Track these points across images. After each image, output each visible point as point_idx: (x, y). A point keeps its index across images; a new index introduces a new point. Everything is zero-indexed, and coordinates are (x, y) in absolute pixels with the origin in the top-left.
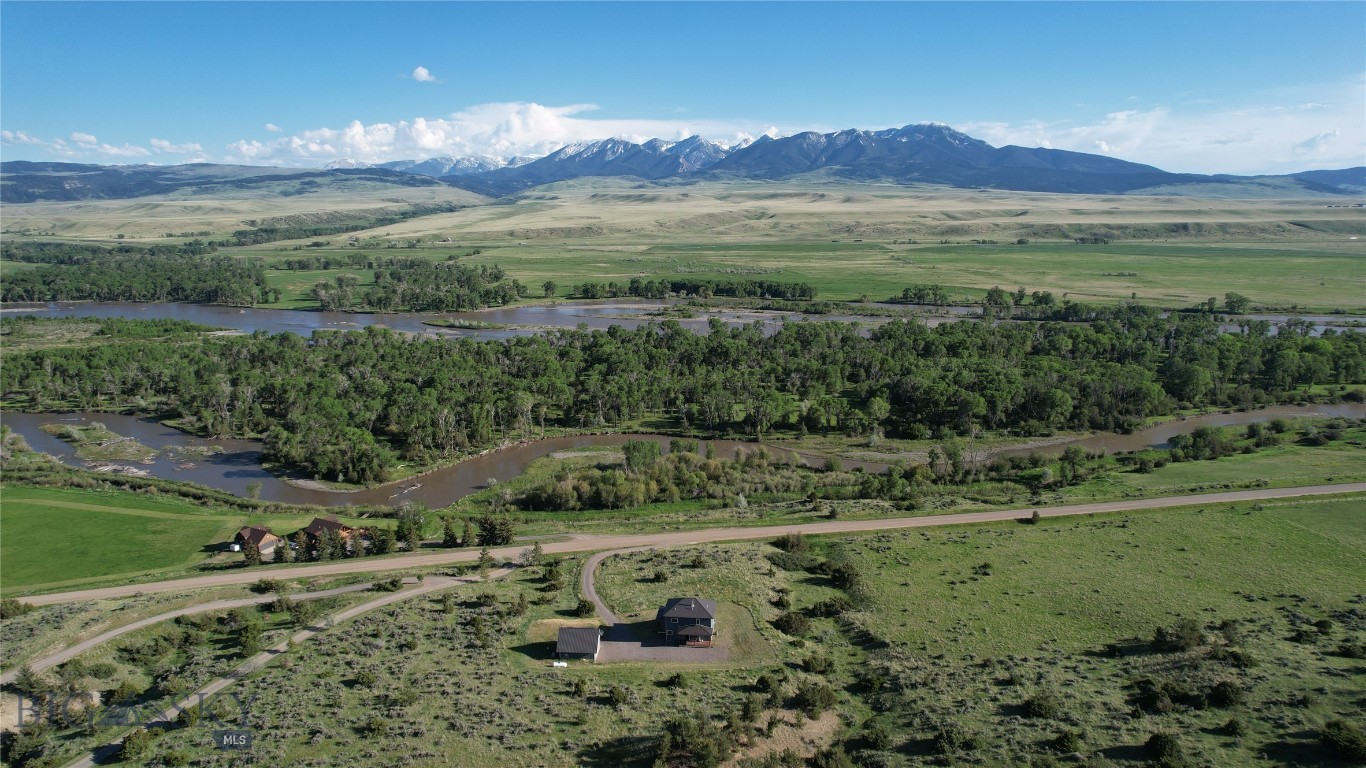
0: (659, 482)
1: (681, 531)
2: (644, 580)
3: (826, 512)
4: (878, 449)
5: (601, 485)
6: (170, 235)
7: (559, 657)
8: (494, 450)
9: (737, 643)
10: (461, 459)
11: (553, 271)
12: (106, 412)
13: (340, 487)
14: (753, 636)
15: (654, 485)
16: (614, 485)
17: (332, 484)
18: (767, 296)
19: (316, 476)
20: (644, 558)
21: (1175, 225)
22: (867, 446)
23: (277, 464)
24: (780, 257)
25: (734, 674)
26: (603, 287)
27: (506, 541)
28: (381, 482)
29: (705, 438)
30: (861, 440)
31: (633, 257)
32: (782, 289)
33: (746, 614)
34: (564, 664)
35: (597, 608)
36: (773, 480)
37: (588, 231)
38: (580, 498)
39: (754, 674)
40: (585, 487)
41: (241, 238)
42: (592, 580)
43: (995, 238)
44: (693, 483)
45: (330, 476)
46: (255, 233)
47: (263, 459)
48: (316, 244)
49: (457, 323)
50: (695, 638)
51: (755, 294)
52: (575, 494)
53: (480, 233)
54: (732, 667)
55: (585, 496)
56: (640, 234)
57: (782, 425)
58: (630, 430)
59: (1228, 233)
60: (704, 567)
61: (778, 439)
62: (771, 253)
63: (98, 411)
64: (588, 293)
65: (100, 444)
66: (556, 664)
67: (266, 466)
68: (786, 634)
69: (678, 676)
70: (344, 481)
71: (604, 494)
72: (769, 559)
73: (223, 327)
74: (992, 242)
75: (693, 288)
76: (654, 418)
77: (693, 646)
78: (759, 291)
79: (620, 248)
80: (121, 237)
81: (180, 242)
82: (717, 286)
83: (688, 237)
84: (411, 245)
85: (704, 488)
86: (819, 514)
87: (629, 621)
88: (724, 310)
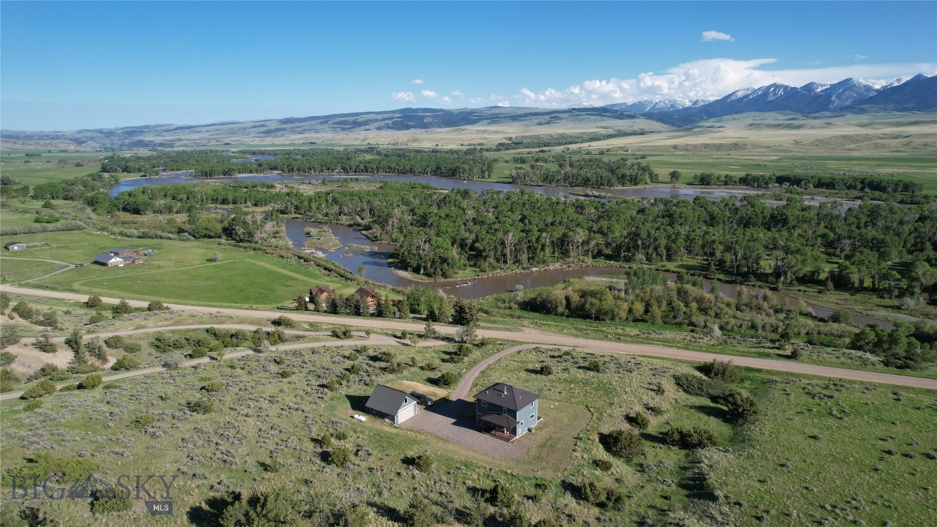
1: (619, 342)
2: (533, 371)
3: (788, 353)
4: (912, 312)
5: (589, 299)
6: (462, 145)
7: (364, 411)
9: (543, 445)
10: (514, 271)
11: (691, 169)
13: (420, 278)
14: (566, 443)
16: (600, 299)
17: (416, 275)
18: (867, 190)
19: (409, 268)
20: (557, 354)
23: (396, 260)
24: (901, 166)
26: (720, 179)
28: (446, 278)
29: (727, 282)
30: (895, 302)
31: (762, 163)
32: (883, 184)
33: (584, 420)
34: (363, 418)
35: (462, 382)
36: (765, 320)
37: (735, 146)
38: (568, 306)
40: (576, 298)
41: (501, 147)
42: (492, 362)
45: (416, 270)
46: (509, 145)
47: (391, 256)
48: (542, 151)
49: (590, 193)
50: (500, 428)
51: (854, 188)
52: (565, 301)
53: (652, 146)
55: (574, 305)
56: (776, 149)
58: (663, 268)
61: (800, 291)
62: (893, 163)
64: (704, 181)
65: (319, 239)
66: (357, 416)
67: (390, 260)
70: (424, 274)
73: (445, 188)
75: (796, 181)
76: (691, 262)
77: (494, 436)
78: (859, 185)
79: (755, 158)
80: (437, 145)
81: (464, 148)
82: (819, 180)
83: (819, 152)
84: (602, 153)
85: (689, 316)
88: (816, 198)
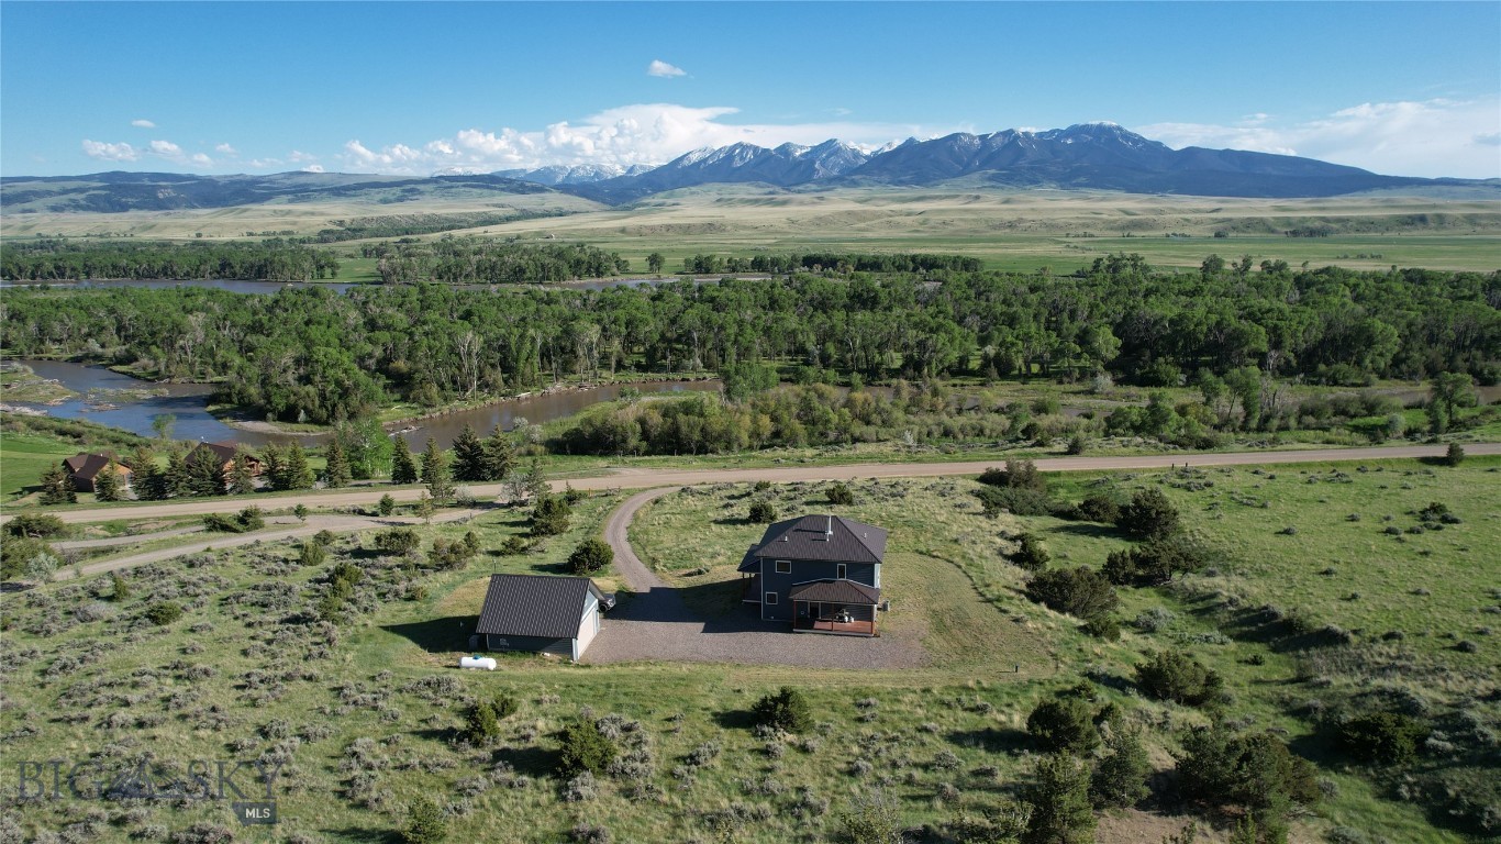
0: (774, 419)
1: (807, 467)
2: (732, 521)
3: (1060, 447)
4: (1109, 397)
5: (681, 418)
6: (250, 234)
7: (482, 646)
8: (538, 394)
9: (940, 628)
10: (488, 402)
12: (50, 359)
13: (296, 428)
14: (980, 614)
15: (765, 421)
16: (701, 415)
17: (291, 426)
18: (920, 269)
19: (269, 415)
20: (736, 493)
21: (1409, 217)
22: (1091, 392)
23: (228, 406)
25: (947, 698)
26: (720, 263)
27: (497, 474)
28: (356, 420)
30: (1080, 386)
31: (759, 247)
32: (940, 262)
33: (952, 572)
34: (490, 662)
35: (617, 560)
36: (957, 422)
37: (710, 227)
38: (645, 435)
39: (1006, 699)
40: (656, 419)
41: (325, 236)
42: (627, 521)
43: (1187, 232)
44: (828, 421)
45: (289, 415)
46: (342, 232)
47: (212, 399)
48: (406, 242)
50: (833, 611)
51: (906, 268)
52: (638, 427)
53: (586, 231)
54: (938, 681)
55: (654, 433)
56: (769, 230)
57: (960, 370)
59: (1479, 225)
60: (850, 503)
61: (954, 385)
62: (922, 244)
63: (41, 359)
64: (700, 268)
66: (467, 660)
67: (212, 408)
68: (1062, 610)
69: (785, 696)
70: (306, 422)
71: (684, 429)
72: (978, 496)
74: (1184, 235)
75: (829, 262)
76: (775, 364)
77: (827, 633)
78: (911, 266)
79: (744, 241)
80: (199, 235)
81: (258, 240)
82: (859, 260)
83: (822, 233)
84: (509, 241)
85: (846, 431)
86: (1047, 450)
87: (682, 584)
